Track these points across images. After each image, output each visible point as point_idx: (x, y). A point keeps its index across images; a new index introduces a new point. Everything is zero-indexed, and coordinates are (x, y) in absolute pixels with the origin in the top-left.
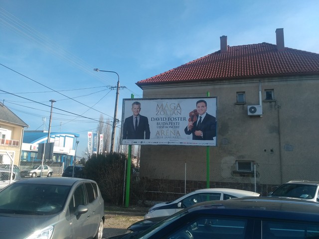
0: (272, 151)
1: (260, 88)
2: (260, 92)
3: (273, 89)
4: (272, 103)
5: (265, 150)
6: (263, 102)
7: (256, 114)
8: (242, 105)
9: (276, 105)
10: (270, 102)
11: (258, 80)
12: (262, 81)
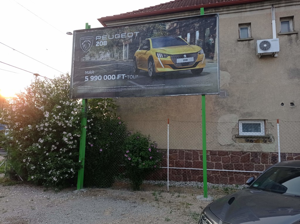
0: (292, 104)
1: (274, 16)
2: (274, 22)
3: (292, 18)
4: (293, 36)
5: (282, 104)
6: (279, 35)
7: (270, 51)
8: (247, 42)
10: (289, 35)
11: (270, 5)
12: (277, 6)
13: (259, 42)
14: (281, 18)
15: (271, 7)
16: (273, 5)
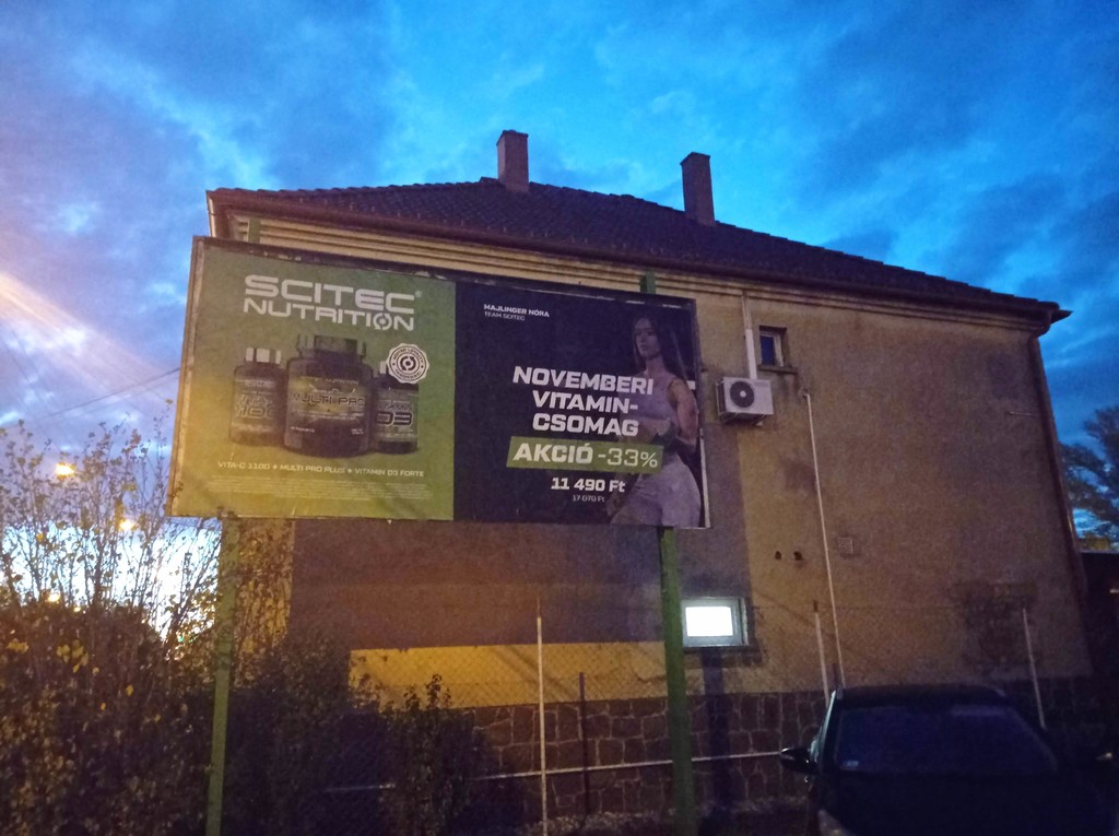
0: (798, 556)
1: (747, 319)
2: (749, 334)
3: (785, 329)
4: (789, 379)
5: (778, 555)
6: (759, 368)
7: (752, 410)
9: (797, 387)
10: (781, 373)
11: (740, 288)
12: (752, 294)
14: (762, 328)
15: (740, 293)
16: (744, 290)
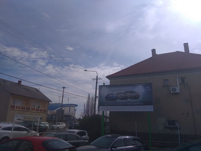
1: (177, 77)
3: (185, 77)
7: (176, 92)
8: (167, 87)
9: (187, 86)
10: (184, 85)
13: (171, 88)
15: (176, 73)
